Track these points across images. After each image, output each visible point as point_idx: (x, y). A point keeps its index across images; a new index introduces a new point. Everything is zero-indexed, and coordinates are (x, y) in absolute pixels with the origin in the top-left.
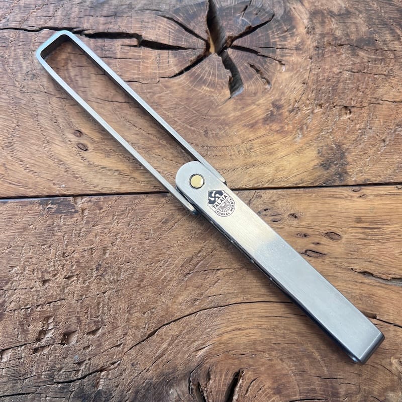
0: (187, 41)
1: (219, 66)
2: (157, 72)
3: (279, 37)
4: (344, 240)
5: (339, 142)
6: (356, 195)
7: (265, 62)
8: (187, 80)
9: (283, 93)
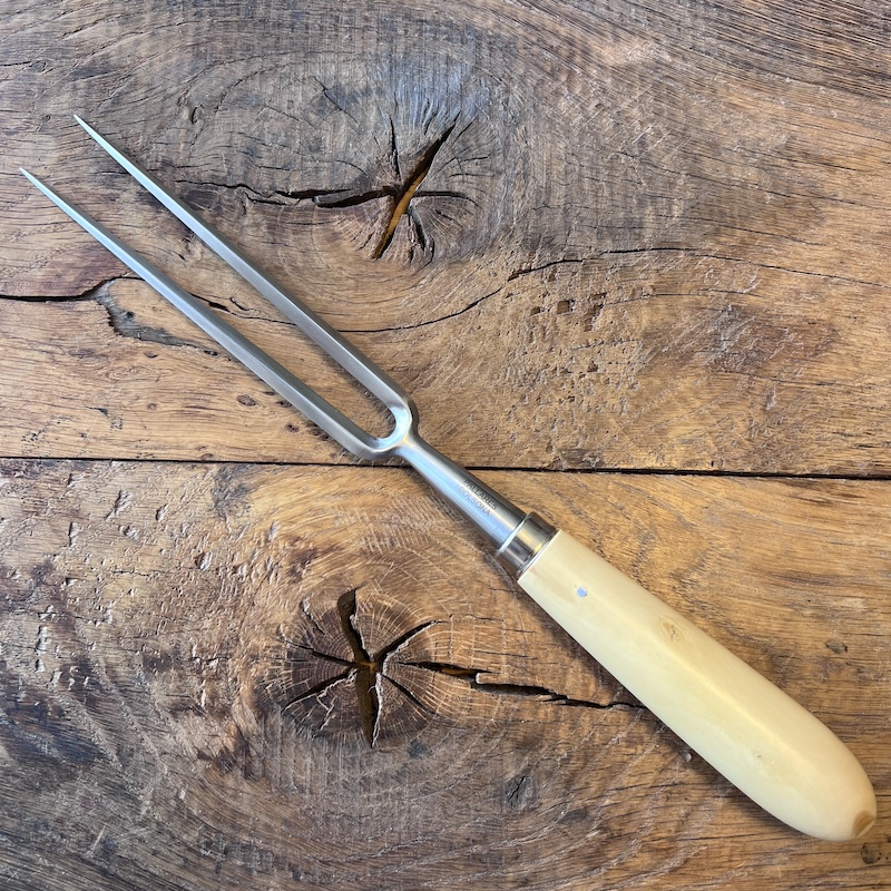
0: (410, 676)
1: (368, 636)
2: (452, 632)
3: (280, 676)
4: (235, 395)
5: (220, 521)
6: (209, 451)
7: (304, 639)
8: (412, 617)
9: (286, 592)
